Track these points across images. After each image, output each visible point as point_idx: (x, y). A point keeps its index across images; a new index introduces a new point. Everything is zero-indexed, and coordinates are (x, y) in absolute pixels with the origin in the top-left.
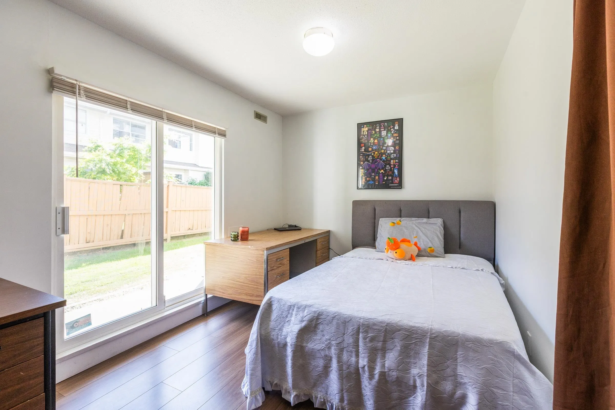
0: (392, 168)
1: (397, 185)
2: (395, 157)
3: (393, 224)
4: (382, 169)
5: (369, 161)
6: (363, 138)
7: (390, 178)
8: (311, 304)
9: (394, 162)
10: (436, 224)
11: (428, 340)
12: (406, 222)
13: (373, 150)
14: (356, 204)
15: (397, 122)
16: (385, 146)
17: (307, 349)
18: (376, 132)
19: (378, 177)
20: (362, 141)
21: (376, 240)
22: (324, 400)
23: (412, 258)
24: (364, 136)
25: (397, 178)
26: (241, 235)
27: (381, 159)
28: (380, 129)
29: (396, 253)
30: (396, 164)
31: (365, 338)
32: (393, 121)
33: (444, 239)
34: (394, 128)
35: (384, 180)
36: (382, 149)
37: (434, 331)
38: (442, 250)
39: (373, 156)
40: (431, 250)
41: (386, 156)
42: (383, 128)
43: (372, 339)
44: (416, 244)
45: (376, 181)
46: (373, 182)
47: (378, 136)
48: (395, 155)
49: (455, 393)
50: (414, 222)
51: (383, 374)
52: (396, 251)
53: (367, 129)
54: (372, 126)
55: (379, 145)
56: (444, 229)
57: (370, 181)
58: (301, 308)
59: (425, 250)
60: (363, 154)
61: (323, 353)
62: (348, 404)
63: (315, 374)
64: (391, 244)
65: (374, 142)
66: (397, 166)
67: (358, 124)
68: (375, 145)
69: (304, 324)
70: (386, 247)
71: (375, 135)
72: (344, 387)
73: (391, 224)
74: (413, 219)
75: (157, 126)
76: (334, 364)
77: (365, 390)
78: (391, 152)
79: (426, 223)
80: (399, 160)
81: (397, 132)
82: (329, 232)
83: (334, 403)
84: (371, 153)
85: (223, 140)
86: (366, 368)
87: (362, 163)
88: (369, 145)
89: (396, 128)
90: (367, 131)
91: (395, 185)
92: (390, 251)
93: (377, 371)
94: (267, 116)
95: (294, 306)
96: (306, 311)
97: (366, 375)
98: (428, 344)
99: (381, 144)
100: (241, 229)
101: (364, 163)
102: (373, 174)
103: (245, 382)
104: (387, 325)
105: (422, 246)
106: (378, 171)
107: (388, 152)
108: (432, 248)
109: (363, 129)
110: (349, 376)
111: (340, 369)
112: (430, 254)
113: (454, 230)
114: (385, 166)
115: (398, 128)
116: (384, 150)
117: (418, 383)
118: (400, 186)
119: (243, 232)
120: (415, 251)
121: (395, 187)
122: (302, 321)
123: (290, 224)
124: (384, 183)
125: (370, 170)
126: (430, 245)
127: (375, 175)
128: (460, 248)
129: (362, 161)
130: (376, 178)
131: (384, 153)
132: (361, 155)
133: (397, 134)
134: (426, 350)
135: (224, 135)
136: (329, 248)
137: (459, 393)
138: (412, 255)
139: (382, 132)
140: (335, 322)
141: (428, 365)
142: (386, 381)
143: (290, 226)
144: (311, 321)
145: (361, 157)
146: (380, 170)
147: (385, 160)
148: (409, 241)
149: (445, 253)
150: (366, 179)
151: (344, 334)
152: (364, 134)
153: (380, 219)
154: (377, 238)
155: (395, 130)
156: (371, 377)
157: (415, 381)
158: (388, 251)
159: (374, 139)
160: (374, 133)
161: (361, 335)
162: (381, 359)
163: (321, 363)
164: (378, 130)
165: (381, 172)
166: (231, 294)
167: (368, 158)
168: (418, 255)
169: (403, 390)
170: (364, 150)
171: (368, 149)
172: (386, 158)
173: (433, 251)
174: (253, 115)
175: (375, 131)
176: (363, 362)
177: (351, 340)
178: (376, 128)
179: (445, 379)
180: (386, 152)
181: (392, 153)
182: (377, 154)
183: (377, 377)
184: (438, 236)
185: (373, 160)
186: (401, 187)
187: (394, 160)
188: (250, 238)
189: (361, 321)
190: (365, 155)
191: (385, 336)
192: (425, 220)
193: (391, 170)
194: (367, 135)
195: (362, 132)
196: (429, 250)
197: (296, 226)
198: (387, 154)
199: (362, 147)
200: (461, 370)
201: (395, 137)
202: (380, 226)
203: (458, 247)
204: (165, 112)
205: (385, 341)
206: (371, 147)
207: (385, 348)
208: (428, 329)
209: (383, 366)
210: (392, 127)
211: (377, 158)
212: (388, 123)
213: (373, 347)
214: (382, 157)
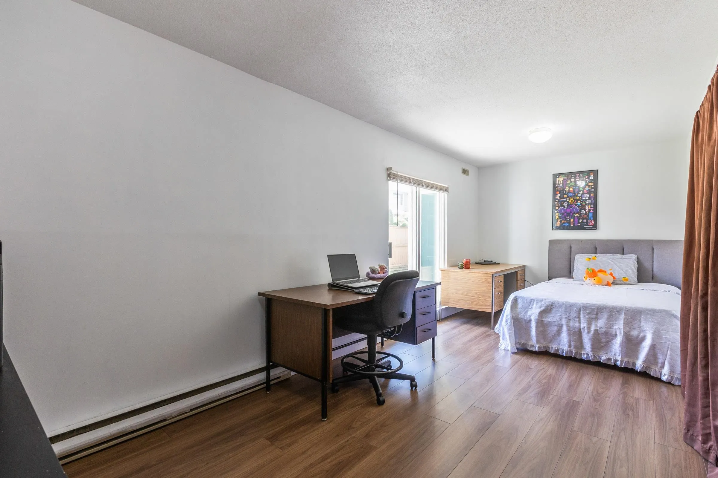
0: (587, 212)
1: (591, 226)
2: (590, 203)
3: (589, 259)
4: (577, 213)
5: (564, 207)
6: (558, 186)
7: (585, 221)
8: (546, 298)
9: (589, 207)
10: (631, 259)
11: (624, 311)
12: (601, 257)
13: (568, 197)
14: (552, 243)
15: (592, 173)
16: (580, 194)
17: (545, 322)
18: (571, 182)
19: (573, 220)
20: (557, 189)
21: (572, 272)
22: (558, 348)
23: (608, 284)
24: (560, 185)
25: (592, 220)
26: (465, 264)
27: (576, 205)
28: (575, 178)
29: (594, 279)
30: (591, 209)
31: (584, 313)
32: (588, 173)
33: (638, 271)
34: (589, 178)
35: (579, 223)
36: (577, 196)
37: (627, 308)
38: (636, 280)
39: (568, 202)
40: (625, 280)
41: (581, 201)
42: (578, 178)
43: (589, 314)
44: (611, 274)
45: (571, 224)
46: (568, 224)
47: (573, 185)
48: (590, 201)
49: (639, 335)
50: (609, 257)
51: (596, 331)
52: (594, 278)
53: (562, 179)
54: (568, 176)
55: (575, 193)
56: (637, 264)
57: (565, 223)
58: (538, 301)
59: (619, 279)
60: (558, 200)
61: (557, 323)
62: (574, 348)
63: (551, 335)
64: (589, 273)
65: (569, 190)
66: (592, 210)
67: (553, 174)
68: (571, 193)
69: (542, 309)
70: (585, 276)
71: (571, 184)
72: (571, 339)
73: (587, 259)
74: (608, 255)
75: (417, 190)
76: (565, 328)
77: (585, 340)
78: (586, 198)
79: (621, 258)
80: (594, 206)
81: (592, 182)
82: (524, 266)
83: (565, 349)
84: (567, 200)
85: (446, 194)
86: (586, 328)
87: (557, 208)
88: (564, 192)
89: (591, 178)
90: (562, 180)
91: (590, 226)
92: (588, 278)
93: (593, 329)
94: (468, 169)
95: (534, 300)
96: (543, 302)
97: (586, 331)
98: (624, 314)
99: (576, 192)
100: (465, 260)
101: (559, 208)
102: (568, 217)
103: (502, 343)
104: (598, 306)
105: (617, 277)
106: (573, 215)
107: (583, 198)
108: (626, 278)
109: (558, 179)
110: (574, 333)
111: (569, 330)
112: (624, 282)
113: (647, 264)
114: (580, 211)
115: (593, 179)
116: (579, 197)
117: (618, 333)
118: (595, 227)
119: (467, 262)
120: (611, 280)
121: (590, 229)
122: (541, 307)
123: (486, 259)
124: (579, 225)
125: (565, 214)
126: (624, 275)
127: (570, 218)
128: (653, 279)
129: (557, 206)
130: (571, 221)
131: (579, 200)
132: (557, 201)
133: (592, 183)
134: (622, 316)
135: (447, 191)
136: (525, 280)
137: (642, 335)
138: (608, 282)
139: (578, 181)
140: (564, 306)
141: (624, 323)
142: (598, 334)
143: (485, 261)
144: (547, 307)
145: (556, 203)
146: (576, 214)
147: (580, 205)
148: (605, 272)
149: (638, 282)
150: (561, 222)
151: (571, 312)
152: (560, 183)
153: (576, 255)
154: (573, 270)
155: (590, 180)
156: (589, 332)
157: (616, 332)
158: (586, 279)
159: (569, 187)
160: (569, 182)
161: (581, 312)
162: (595, 323)
163: (555, 328)
164: (573, 180)
165: (576, 216)
166: (463, 305)
167: (563, 204)
168: (613, 283)
169: (609, 337)
170: (559, 197)
171: (563, 196)
172: (581, 204)
173: (627, 280)
174: (460, 171)
175: (570, 180)
176: (583, 325)
177: (575, 315)
178: (571, 178)
179: (634, 329)
180: (581, 199)
181: (587, 200)
182: (572, 200)
183: (592, 332)
184: (632, 269)
185: (568, 205)
186: (595, 229)
187: (589, 206)
188: (470, 268)
189: (582, 305)
190: (560, 201)
191: (597, 311)
192: (619, 256)
193: (586, 214)
194: (563, 184)
195: (558, 181)
196: (623, 279)
197: (491, 262)
198: (582, 200)
199: (557, 194)
200: (643, 325)
201: (590, 186)
202: (576, 261)
203: (651, 278)
204: (424, 181)
205: (597, 314)
206: (567, 195)
207: (597, 317)
208: (624, 306)
209: (597, 326)
210: (587, 177)
211: (572, 204)
212: (583, 173)
213: (590, 318)
214: (577, 203)
